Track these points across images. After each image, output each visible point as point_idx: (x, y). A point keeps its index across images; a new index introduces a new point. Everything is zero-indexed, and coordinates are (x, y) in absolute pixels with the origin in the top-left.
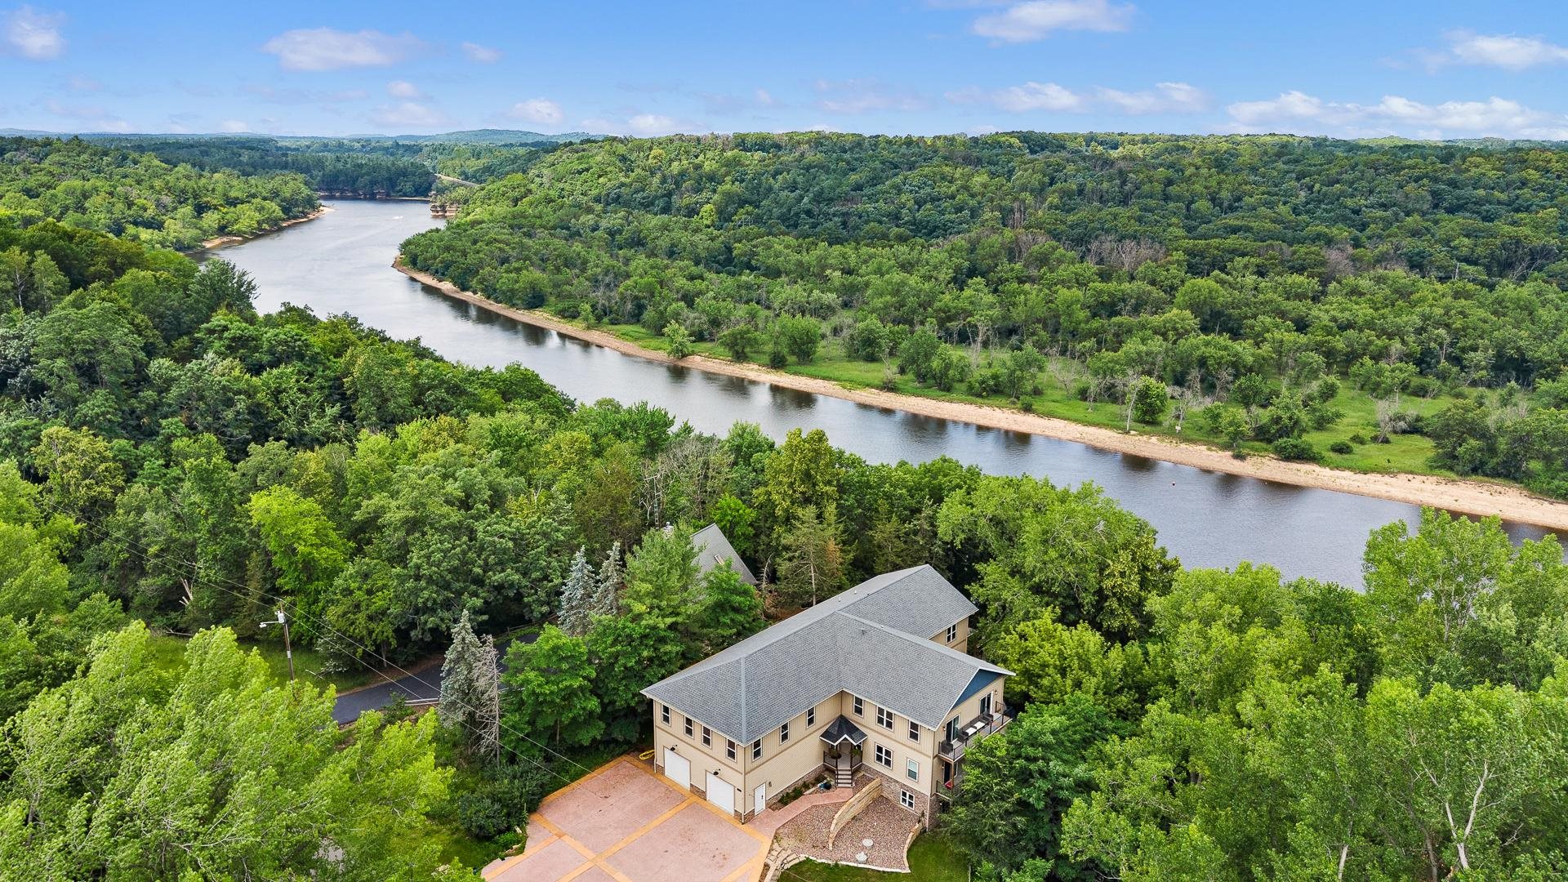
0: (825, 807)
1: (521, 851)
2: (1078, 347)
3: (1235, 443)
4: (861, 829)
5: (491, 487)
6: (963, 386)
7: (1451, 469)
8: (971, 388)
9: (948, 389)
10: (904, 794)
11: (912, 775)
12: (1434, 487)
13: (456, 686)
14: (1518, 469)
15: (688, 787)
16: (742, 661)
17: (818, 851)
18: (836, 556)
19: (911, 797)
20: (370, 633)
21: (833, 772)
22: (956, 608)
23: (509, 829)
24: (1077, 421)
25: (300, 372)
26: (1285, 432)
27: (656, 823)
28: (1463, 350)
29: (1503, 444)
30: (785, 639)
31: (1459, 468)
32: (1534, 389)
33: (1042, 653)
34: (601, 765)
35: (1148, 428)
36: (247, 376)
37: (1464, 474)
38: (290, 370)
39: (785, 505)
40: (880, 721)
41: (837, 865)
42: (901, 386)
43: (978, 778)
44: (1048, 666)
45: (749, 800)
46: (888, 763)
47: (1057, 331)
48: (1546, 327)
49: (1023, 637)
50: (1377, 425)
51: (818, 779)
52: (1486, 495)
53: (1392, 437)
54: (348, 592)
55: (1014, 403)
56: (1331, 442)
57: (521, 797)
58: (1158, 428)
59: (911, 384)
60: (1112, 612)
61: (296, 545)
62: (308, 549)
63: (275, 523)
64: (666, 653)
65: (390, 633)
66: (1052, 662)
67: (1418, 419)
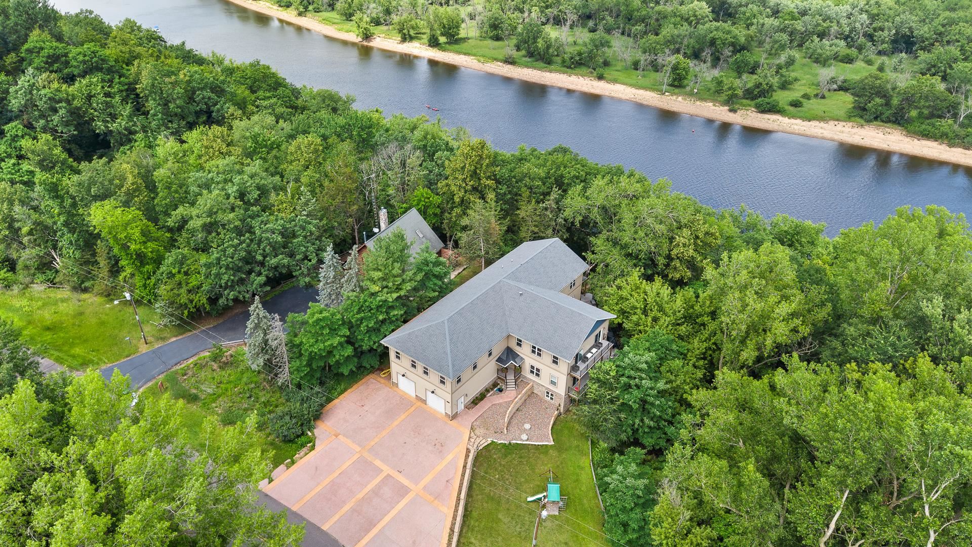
0: (500, 404)
1: (313, 448)
2: (634, 29)
3: (732, 102)
4: (523, 417)
5: (258, 188)
6: (559, 59)
7: (861, 117)
8: (564, 61)
9: (549, 62)
10: (548, 393)
11: (553, 383)
12: (850, 129)
13: (257, 344)
14: (902, 117)
15: (414, 396)
16: (446, 322)
17: (498, 435)
18: (498, 228)
19: (552, 395)
20: (191, 301)
21: (504, 381)
22: (576, 267)
23: (303, 434)
24: (631, 85)
25: (103, 81)
26: (763, 94)
27: (396, 423)
28: (875, 30)
29: (895, 101)
30: (471, 303)
31: (867, 117)
32: (916, 57)
33: (632, 300)
34: (356, 382)
35: (677, 91)
36: (64, 86)
37: (868, 121)
38: (95, 79)
39: (461, 194)
40: (533, 352)
41: (510, 443)
42: (518, 60)
43: (596, 390)
44: (637, 308)
45: (454, 407)
46: (538, 375)
47: (618, 16)
48: (929, 14)
49: (619, 288)
50: (818, 85)
51: (495, 385)
52: (881, 135)
53: (827, 94)
54: (171, 275)
55: (592, 73)
56: (790, 99)
57: (308, 414)
58: (683, 90)
59: (524, 59)
60: (675, 268)
61: (129, 244)
62: (138, 247)
63: (111, 229)
64: (394, 315)
65: (205, 301)
66: (638, 306)
67: (845, 81)
